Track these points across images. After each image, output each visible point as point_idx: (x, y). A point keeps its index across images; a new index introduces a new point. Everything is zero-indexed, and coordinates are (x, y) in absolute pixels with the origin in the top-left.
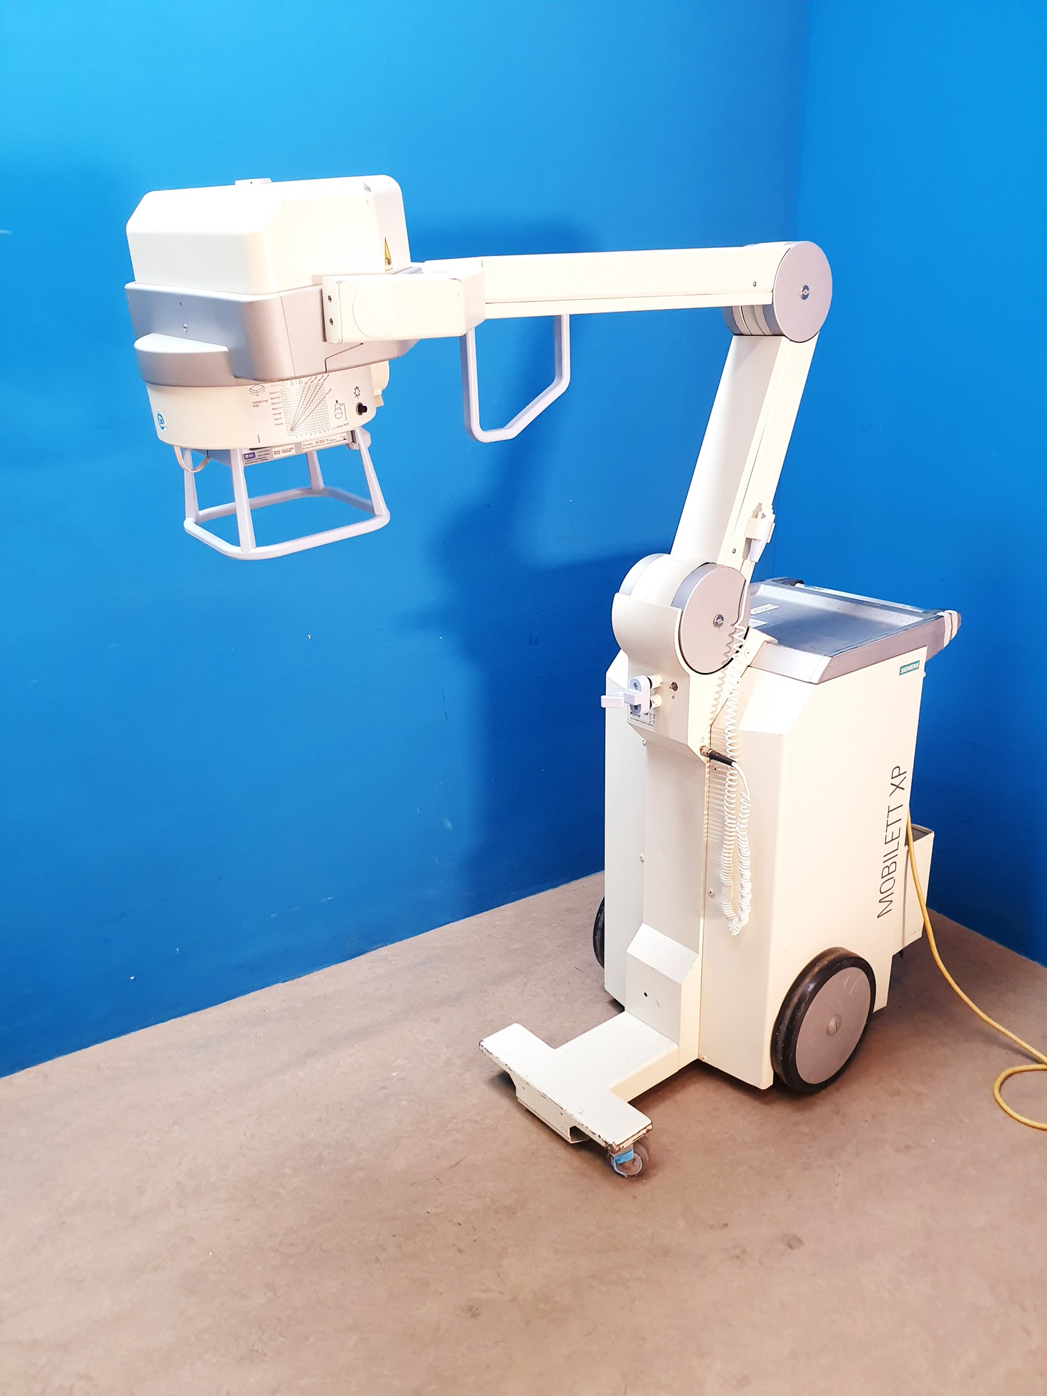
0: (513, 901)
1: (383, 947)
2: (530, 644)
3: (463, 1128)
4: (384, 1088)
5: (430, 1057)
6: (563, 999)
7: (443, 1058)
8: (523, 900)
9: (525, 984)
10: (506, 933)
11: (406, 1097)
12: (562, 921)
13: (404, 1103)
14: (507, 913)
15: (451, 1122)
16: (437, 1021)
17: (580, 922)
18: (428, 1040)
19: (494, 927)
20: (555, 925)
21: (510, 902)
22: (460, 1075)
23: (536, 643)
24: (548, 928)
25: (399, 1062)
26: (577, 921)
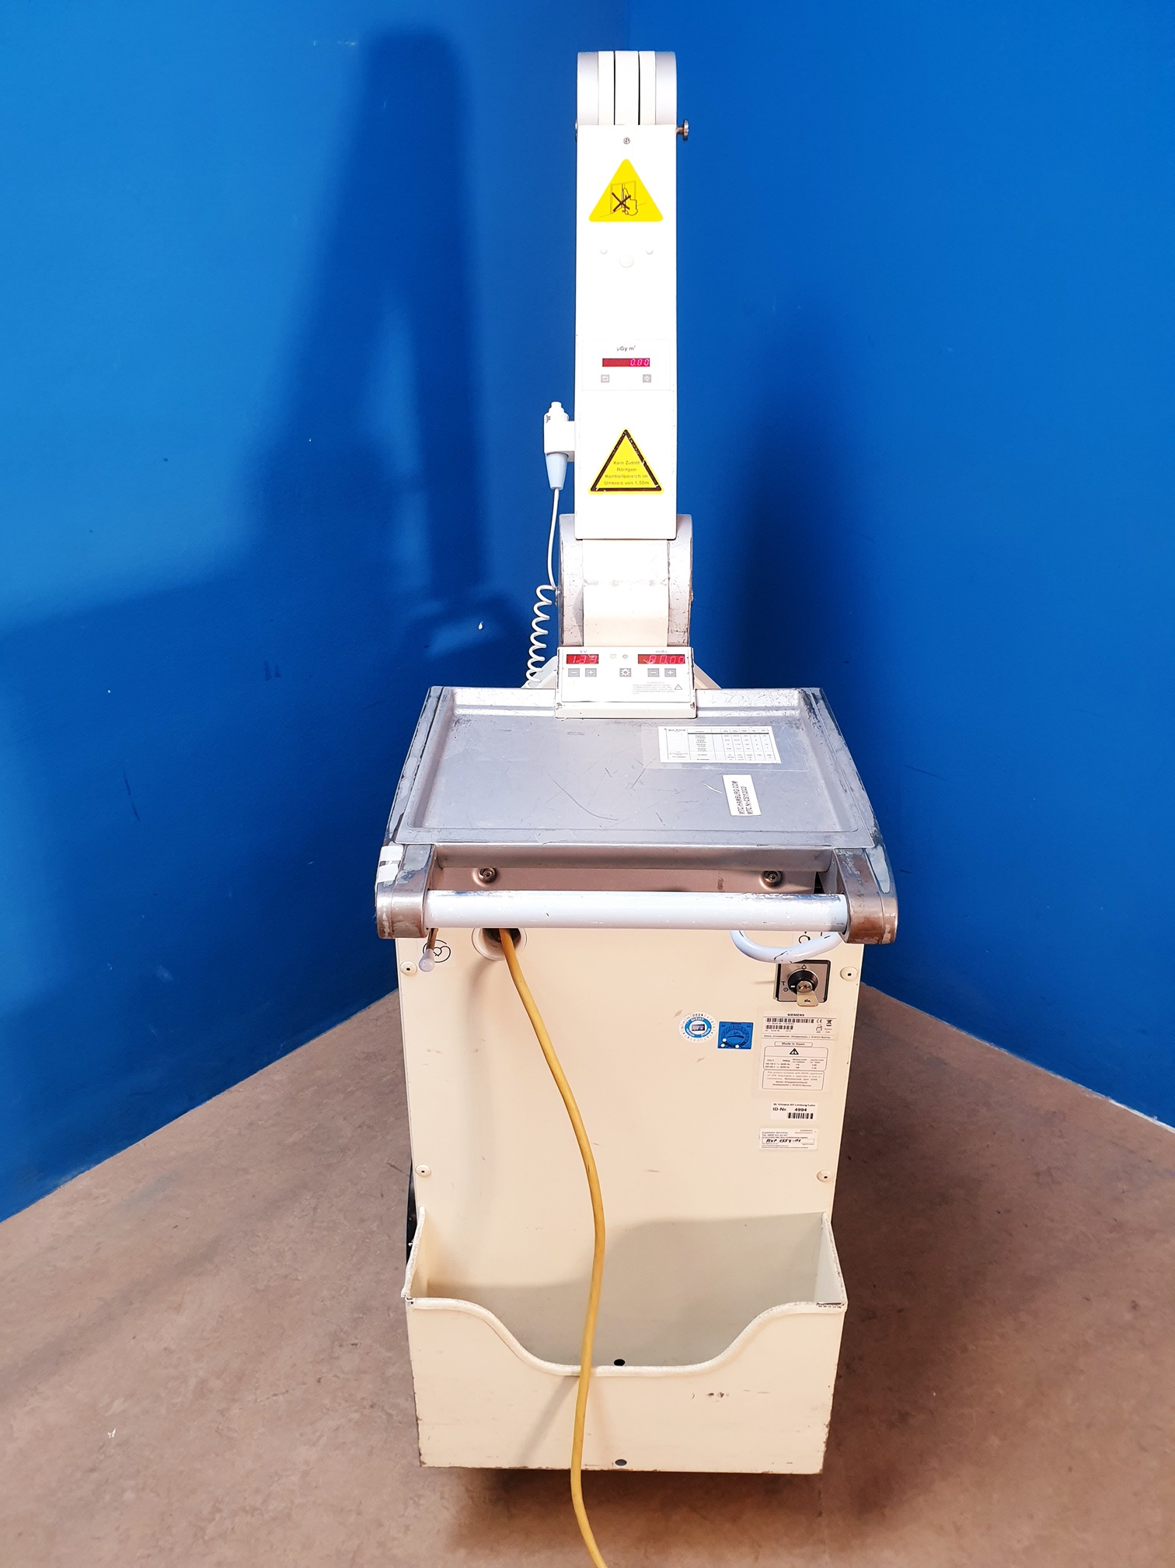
0: (283, 1056)
1: (83, 1172)
2: (268, 678)
3: (233, 1529)
4: (92, 1470)
6: (374, 1227)
7: (193, 1382)
8: (299, 1050)
9: (315, 1209)
10: (278, 1114)
12: (362, 1079)
13: (129, 1496)
14: (276, 1078)
16: (179, 1309)
17: (388, 1077)
18: (166, 1349)
19: (258, 1107)
20: (352, 1088)
21: (279, 1058)
22: (222, 1413)
23: (277, 676)
24: (342, 1096)
25: (118, 1406)
26: (385, 1076)
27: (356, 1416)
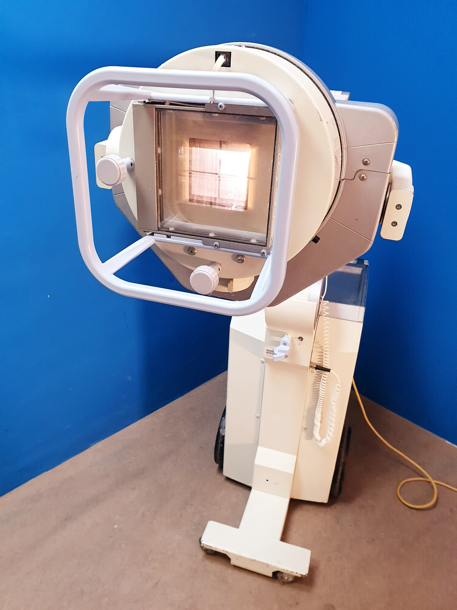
3: (157, 558)
5: (133, 513)
7: (140, 512)
9: (176, 460)
10: (162, 427)
11: (124, 542)
15: (150, 555)
18: (131, 501)
22: (150, 522)
24: (183, 422)
25: (117, 518)
27: (194, 527)
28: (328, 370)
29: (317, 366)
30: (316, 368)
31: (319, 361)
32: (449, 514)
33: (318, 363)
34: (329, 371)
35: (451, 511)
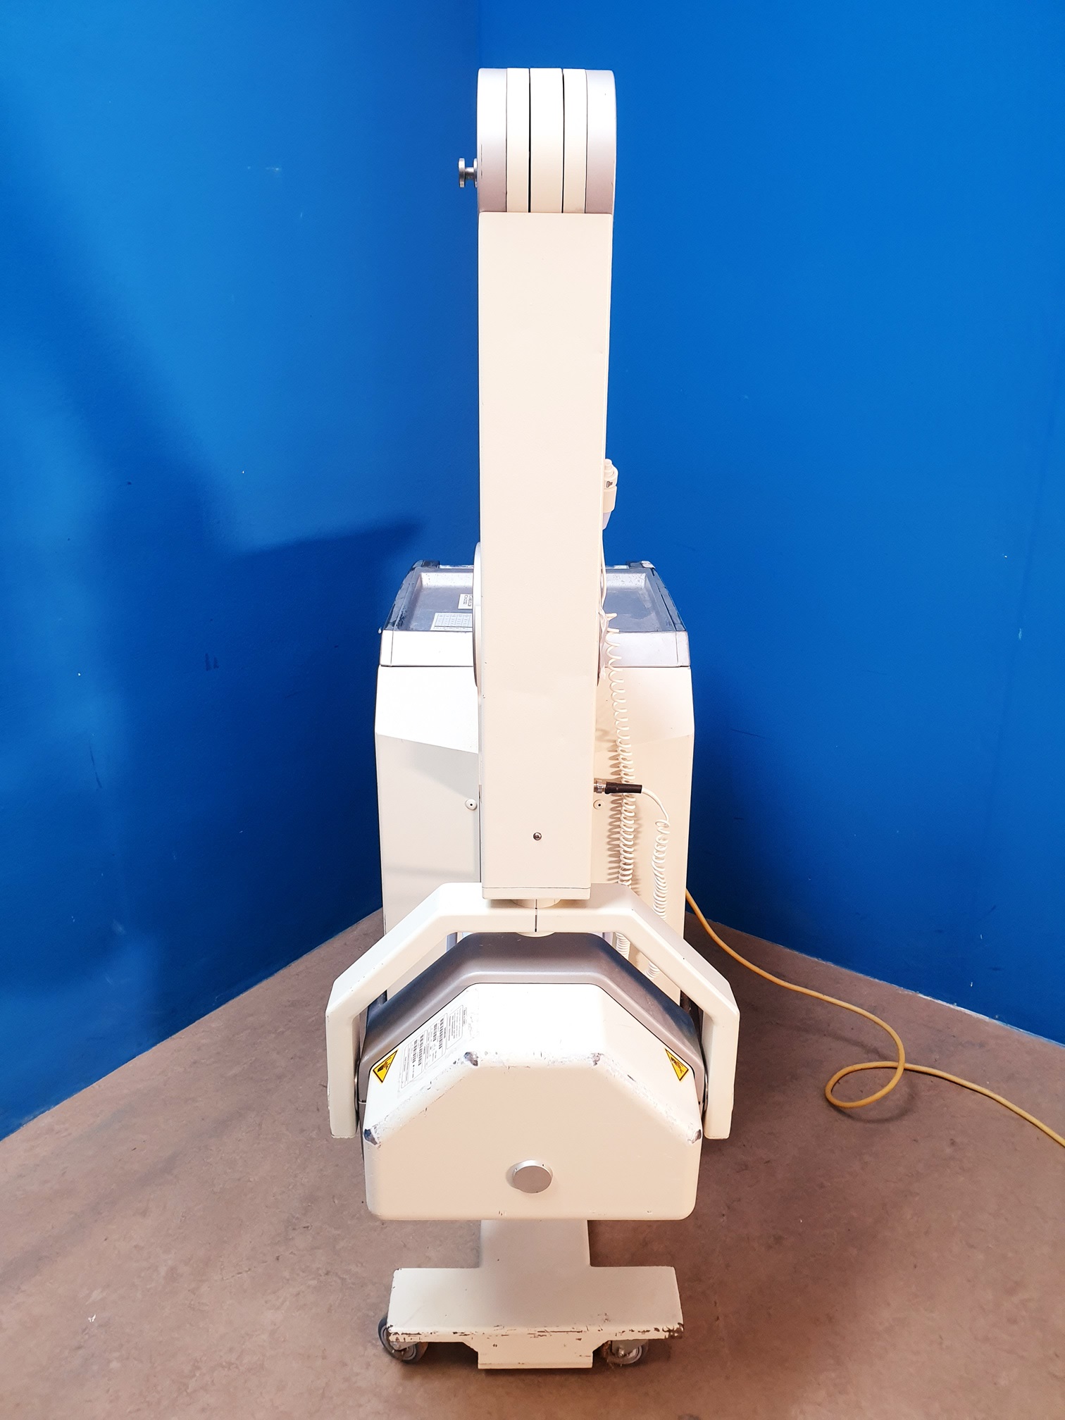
0: (218, 1007)
2: (208, 668)
3: (212, 1381)
4: (79, 1348)
5: (143, 1274)
6: (314, 1135)
7: (163, 1270)
8: (231, 1003)
9: (260, 1125)
10: (218, 1053)
11: (117, 1354)
12: (290, 1021)
13: (115, 1365)
14: (213, 1025)
15: (194, 1376)
16: (144, 1213)
17: (314, 1018)
18: (136, 1246)
19: (199, 1049)
20: (281, 1030)
21: (214, 1010)
22: (193, 1291)
23: (216, 666)
24: (273, 1036)
25: (96, 1295)
26: (310, 1018)
27: (313, 1283)
28: (637, 789)
29: (608, 784)
30: (607, 791)
31: (612, 774)
32: (949, 1150)
33: (612, 778)
34: (640, 792)
35: (953, 1143)
